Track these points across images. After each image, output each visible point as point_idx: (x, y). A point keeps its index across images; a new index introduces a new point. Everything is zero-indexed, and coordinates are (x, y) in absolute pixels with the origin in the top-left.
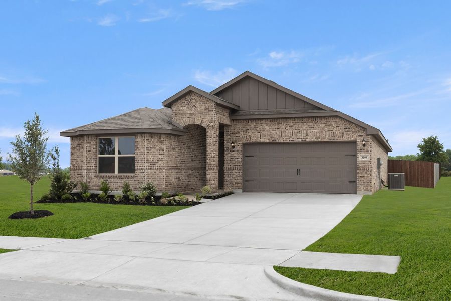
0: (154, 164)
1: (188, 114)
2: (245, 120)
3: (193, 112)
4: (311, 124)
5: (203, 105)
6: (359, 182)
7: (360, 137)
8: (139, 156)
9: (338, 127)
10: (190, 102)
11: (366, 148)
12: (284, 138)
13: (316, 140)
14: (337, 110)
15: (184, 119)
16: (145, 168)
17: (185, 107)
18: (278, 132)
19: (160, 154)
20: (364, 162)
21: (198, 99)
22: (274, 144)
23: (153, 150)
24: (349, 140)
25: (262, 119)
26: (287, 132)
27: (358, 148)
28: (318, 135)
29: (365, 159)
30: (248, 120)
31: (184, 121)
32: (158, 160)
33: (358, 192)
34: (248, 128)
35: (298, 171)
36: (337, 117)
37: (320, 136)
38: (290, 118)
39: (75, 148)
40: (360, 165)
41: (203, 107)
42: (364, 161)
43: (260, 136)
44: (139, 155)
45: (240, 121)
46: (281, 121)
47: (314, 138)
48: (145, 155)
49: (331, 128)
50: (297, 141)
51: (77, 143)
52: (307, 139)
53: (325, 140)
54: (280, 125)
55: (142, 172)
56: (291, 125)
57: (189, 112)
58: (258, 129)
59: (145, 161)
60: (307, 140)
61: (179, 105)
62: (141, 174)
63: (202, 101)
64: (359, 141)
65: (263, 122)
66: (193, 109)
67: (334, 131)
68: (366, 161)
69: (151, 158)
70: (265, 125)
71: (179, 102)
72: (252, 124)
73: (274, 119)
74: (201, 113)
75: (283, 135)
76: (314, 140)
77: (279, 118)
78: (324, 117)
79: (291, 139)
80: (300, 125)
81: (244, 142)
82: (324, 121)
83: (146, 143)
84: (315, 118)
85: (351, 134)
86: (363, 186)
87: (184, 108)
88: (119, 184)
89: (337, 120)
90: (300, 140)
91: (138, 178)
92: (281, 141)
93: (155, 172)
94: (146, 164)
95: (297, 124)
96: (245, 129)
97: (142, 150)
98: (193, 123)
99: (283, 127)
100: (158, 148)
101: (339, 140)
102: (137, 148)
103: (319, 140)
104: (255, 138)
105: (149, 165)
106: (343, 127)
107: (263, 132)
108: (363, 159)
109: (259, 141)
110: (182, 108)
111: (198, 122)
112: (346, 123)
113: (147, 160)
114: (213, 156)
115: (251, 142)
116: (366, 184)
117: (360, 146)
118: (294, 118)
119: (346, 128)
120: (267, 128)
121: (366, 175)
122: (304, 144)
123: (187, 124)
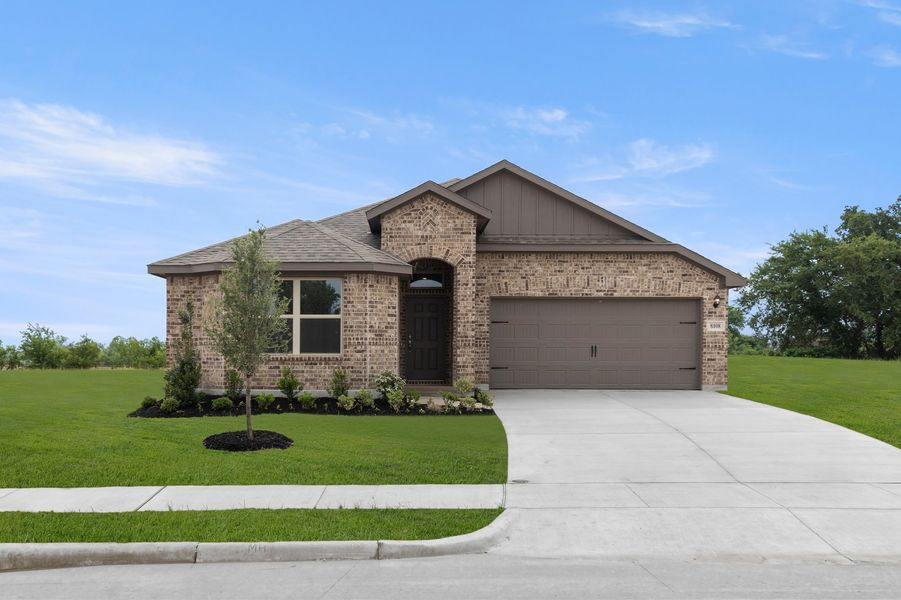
0: (381, 335)
1: (417, 236)
2: (497, 252)
3: (428, 233)
4: (622, 265)
5: (451, 221)
6: (705, 369)
7: (709, 291)
8: (353, 319)
9: (672, 272)
10: (421, 214)
11: (718, 310)
12: (573, 289)
13: (631, 295)
14: (674, 242)
15: (409, 248)
16: (367, 342)
17: (410, 222)
18: (562, 279)
19: (389, 315)
20: (715, 335)
21: (438, 208)
22: (552, 300)
23: (379, 306)
24: (691, 295)
25: (530, 253)
26: (578, 277)
27: (706, 311)
28: (635, 285)
29: (717, 330)
30: (503, 254)
31: (408, 251)
32: (386, 327)
33: (704, 386)
34: (503, 268)
35: (594, 350)
36: (668, 253)
37: (638, 287)
38: (584, 253)
39: (178, 300)
40: (708, 340)
41: (451, 225)
42: (715, 333)
43: (527, 285)
44: (352, 315)
45: (486, 255)
46: (567, 258)
47: (629, 290)
48: (368, 317)
49: (658, 273)
50: (596, 294)
51: (184, 288)
52: (615, 291)
53: (647, 295)
54: (565, 264)
55: (359, 352)
56: (586, 265)
57: (420, 233)
58: (521, 271)
59: (368, 329)
60: (616, 295)
61: (397, 218)
62: (358, 355)
63: (447, 213)
64: (707, 297)
65: (533, 257)
66: (428, 228)
67: (664, 278)
68: (719, 332)
69: (375, 321)
70: (535, 264)
71: (399, 211)
72: (512, 262)
73: (553, 254)
74: (446, 237)
75: (571, 284)
76: (628, 293)
77: (563, 252)
78: (646, 253)
79: (586, 291)
80: (603, 265)
81: (495, 294)
82: (645, 261)
83: (368, 293)
84: (630, 254)
85: (693, 284)
86: (712, 377)
87: (408, 225)
88: (305, 374)
89: (670, 260)
90: (602, 294)
91: (351, 363)
92: (566, 294)
93: (383, 351)
94: (369, 335)
95: (597, 265)
96: (496, 271)
97: (360, 307)
98: (427, 256)
99: (571, 268)
100: (387, 302)
101: (673, 295)
102: (349, 302)
103: (638, 295)
104: (516, 288)
105: (373, 336)
106: (680, 272)
107: (532, 277)
108: (713, 330)
109: (524, 293)
110: (403, 225)
111: (438, 255)
112: (685, 265)
113: (371, 327)
114: (470, 320)
115: (508, 295)
116: (718, 372)
117: (708, 306)
118: (591, 253)
119: (685, 275)
120: (540, 269)
121: (717, 357)
122: (610, 300)
123: (416, 257)
